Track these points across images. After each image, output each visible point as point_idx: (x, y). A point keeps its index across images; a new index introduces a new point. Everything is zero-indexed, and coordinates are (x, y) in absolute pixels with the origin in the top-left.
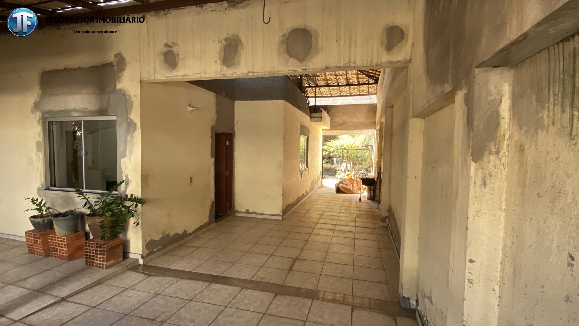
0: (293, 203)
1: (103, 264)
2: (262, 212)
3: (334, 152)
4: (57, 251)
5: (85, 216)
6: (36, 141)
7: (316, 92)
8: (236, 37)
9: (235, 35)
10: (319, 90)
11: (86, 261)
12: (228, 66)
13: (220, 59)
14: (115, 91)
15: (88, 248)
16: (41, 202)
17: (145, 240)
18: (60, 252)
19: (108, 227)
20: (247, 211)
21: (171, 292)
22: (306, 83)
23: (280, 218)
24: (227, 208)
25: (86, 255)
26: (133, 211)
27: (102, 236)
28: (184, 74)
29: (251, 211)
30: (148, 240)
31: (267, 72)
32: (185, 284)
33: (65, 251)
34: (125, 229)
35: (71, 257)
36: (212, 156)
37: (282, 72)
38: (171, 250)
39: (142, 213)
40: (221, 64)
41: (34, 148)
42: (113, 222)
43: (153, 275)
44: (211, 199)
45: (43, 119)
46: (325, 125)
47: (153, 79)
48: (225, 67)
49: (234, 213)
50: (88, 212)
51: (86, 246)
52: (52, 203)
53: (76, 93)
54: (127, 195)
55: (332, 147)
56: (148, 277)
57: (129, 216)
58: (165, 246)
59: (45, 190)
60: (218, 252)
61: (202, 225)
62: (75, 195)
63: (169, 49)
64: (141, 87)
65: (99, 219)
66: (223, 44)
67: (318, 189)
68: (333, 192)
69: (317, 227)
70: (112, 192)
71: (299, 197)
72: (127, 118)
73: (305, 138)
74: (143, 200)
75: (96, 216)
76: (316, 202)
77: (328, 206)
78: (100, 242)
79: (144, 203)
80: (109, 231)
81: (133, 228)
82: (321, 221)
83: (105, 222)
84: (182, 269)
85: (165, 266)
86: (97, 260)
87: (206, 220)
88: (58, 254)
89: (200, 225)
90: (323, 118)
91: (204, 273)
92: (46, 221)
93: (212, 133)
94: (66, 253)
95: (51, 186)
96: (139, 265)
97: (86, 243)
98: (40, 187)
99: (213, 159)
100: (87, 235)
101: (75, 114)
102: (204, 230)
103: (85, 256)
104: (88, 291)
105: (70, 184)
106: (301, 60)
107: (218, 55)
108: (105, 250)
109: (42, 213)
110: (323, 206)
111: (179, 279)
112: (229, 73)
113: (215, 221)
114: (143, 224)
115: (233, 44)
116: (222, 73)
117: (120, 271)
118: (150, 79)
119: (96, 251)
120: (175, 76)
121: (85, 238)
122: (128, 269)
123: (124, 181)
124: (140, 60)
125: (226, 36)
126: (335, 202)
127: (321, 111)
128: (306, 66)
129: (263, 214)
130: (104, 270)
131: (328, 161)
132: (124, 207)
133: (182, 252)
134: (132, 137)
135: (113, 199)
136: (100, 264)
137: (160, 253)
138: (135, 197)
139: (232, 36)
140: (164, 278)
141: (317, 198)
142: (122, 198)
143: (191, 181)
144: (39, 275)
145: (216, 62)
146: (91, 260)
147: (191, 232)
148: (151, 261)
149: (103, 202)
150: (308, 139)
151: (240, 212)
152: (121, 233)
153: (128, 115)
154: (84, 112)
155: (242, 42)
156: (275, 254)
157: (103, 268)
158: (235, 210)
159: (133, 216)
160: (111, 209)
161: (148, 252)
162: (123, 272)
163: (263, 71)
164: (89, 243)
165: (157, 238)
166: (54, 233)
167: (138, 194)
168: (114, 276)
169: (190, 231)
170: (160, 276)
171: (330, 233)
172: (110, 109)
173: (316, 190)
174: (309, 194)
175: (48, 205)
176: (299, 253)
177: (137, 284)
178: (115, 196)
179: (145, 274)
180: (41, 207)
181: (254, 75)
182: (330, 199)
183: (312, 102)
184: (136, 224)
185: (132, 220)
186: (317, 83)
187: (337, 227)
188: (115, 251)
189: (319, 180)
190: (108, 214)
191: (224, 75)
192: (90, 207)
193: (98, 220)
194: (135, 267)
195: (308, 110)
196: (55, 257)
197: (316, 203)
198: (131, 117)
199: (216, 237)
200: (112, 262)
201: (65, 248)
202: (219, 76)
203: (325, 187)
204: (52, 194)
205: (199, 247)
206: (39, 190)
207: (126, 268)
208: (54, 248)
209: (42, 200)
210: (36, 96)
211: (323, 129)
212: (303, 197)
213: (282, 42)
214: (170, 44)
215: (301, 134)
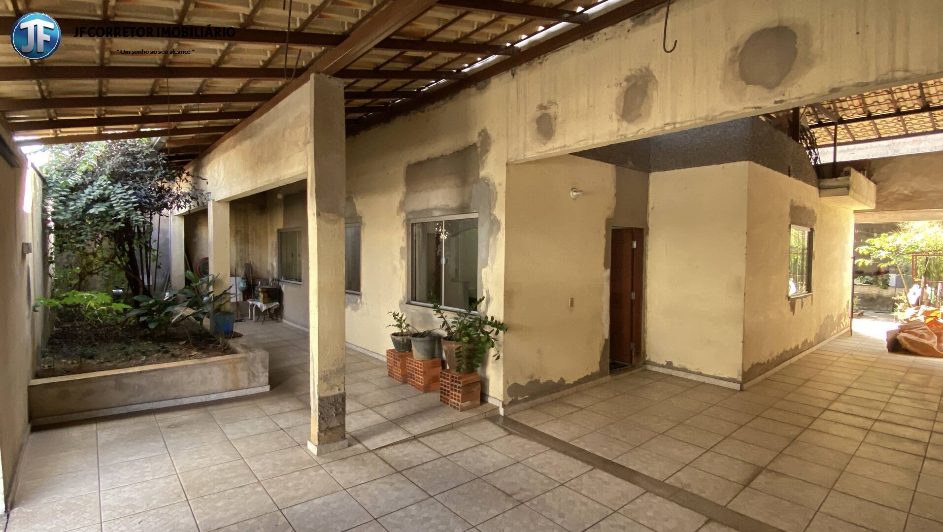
0: (770, 362)
1: (458, 405)
2: (698, 369)
3: (887, 260)
4: (414, 379)
5: (442, 340)
6: (400, 247)
7: (836, 133)
8: (644, 71)
9: (643, 69)
10: (846, 128)
11: (441, 397)
12: (630, 121)
13: (617, 113)
14: (477, 180)
15: (444, 380)
16: (401, 318)
17: (508, 382)
18: (417, 380)
19: (464, 357)
20: (669, 365)
21: (536, 463)
22: (811, 120)
23: (737, 387)
24: (632, 353)
25: (442, 389)
26: (494, 339)
27: (457, 367)
28: (562, 145)
29: (676, 364)
30: (511, 383)
31: (700, 118)
32: (556, 458)
33: (421, 380)
34: (484, 363)
35: (427, 389)
36: (606, 266)
37: (731, 115)
38: (542, 404)
39: (504, 343)
40: (618, 120)
41: (397, 254)
42: (469, 350)
43: (515, 434)
44: (604, 336)
45: (407, 220)
46: (858, 201)
47: (522, 158)
48: (625, 124)
49: (645, 364)
50: (445, 334)
51: (441, 377)
52: (412, 320)
53: (438, 188)
54: (487, 318)
55: (883, 250)
56: (508, 435)
57: (489, 345)
58: (533, 396)
59: (407, 303)
60: (612, 424)
61: (588, 375)
62: (432, 312)
63: (543, 111)
64: (508, 171)
65: (456, 344)
66: (623, 87)
67: (837, 340)
68: (881, 349)
69: (823, 416)
70: (470, 311)
71: (785, 352)
72: (491, 214)
73: (803, 234)
74: (506, 325)
75: (453, 340)
76: (828, 365)
77: (860, 377)
78: (455, 374)
79: (506, 330)
80: (465, 363)
81: (492, 363)
82: (835, 406)
83: (461, 349)
84: (554, 436)
85: (531, 425)
86: (452, 398)
87: (596, 368)
88: (414, 382)
89: (586, 374)
90: (854, 186)
91: (586, 449)
92: (405, 341)
93: (607, 229)
94: (422, 383)
95: (412, 300)
96: (499, 415)
97: (441, 373)
98: (402, 299)
99: (608, 272)
100: (443, 364)
101: (436, 213)
102: (591, 383)
103: (440, 390)
104: (441, 435)
105: (429, 300)
106: (770, 87)
107: (614, 107)
108: (460, 385)
109: (402, 331)
110: (848, 377)
111: (548, 448)
112: (632, 132)
113: (610, 372)
114: (504, 359)
115: (640, 83)
116: (620, 133)
117: (476, 418)
118: (519, 158)
119: (452, 385)
120: (550, 150)
121: (441, 367)
122: (485, 418)
123: (484, 298)
124: (507, 136)
125: (628, 73)
126: (882, 371)
127: (848, 174)
128: (784, 95)
129: (700, 374)
130: (459, 413)
131: (871, 279)
132: (483, 332)
133: (557, 410)
134: (495, 239)
135: (471, 320)
136: (455, 403)
137: (525, 405)
138: (496, 321)
139: (639, 72)
140: (529, 442)
141: (835, 359)
142: (481, 320)
143: (572, 305)
144: (396, 403)
145: (611, 117)
146: (446, 397)
147: (571, 382)
148: (514, 413)
149: (460, 323)
150: (811, 235)
151: (655, 364)
152: (478, 366)
153: (492, 210)
154: (447, 210)
155: (654, 77)
156: (717, 449)
157: (458, 409)
158: (647, 358)
159: (493, 346)
160: (468, 333)
161: (510, 399)
162: (479, 421)
163: (693, 118)
164: (445, 374)
165: (523, 382)
166: (412, 356)
167: (500, 317)
168: (470, 422)
169: (570, 380)
170: (524, 437)
171: (859, 435)
172: (472, 205)
173: (833, 340)
174: (814, 349)
175: (407, 322)
176: (772, 459)
177: (494, 440)
178: (474, 317)
179: (505, 430)
180: (401, 323)
181: (675, 128)
182: (869, 364)
183: (825, 156)
184: (496, 357)
185: (492, 352)
186: (841, 115)
187: (877, 424)
188: (472, 390)
189: (842, 321)
190: (465, 339)
191: (623, 137)
192: (448, 329)
193: (454, 345)
194: (493, 418)
195: (813, 174)
196: (412, 385)
197: (830, 368)
198: (494, 213)
199: (611, 398)
200: (468, 403)
201: (421, 375)
202: (616, 139)
203: (858, 336)
204: (413, 309)
205: (581, 409)
206: (401, 303)
207: (483, 417)
208: (411, 374)
209: (402, 316)
210: (401, 195)
211: (855, 212)
212: (796, 351)
213: (732, 61)
214: (545, 104)
215: (793, 223)
